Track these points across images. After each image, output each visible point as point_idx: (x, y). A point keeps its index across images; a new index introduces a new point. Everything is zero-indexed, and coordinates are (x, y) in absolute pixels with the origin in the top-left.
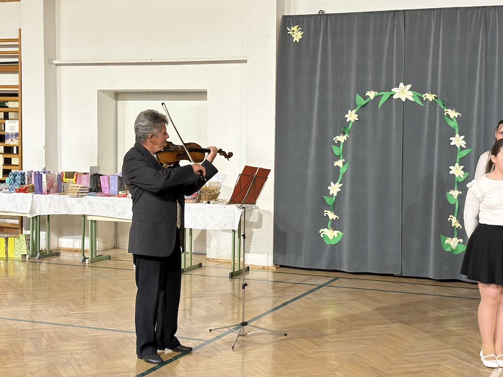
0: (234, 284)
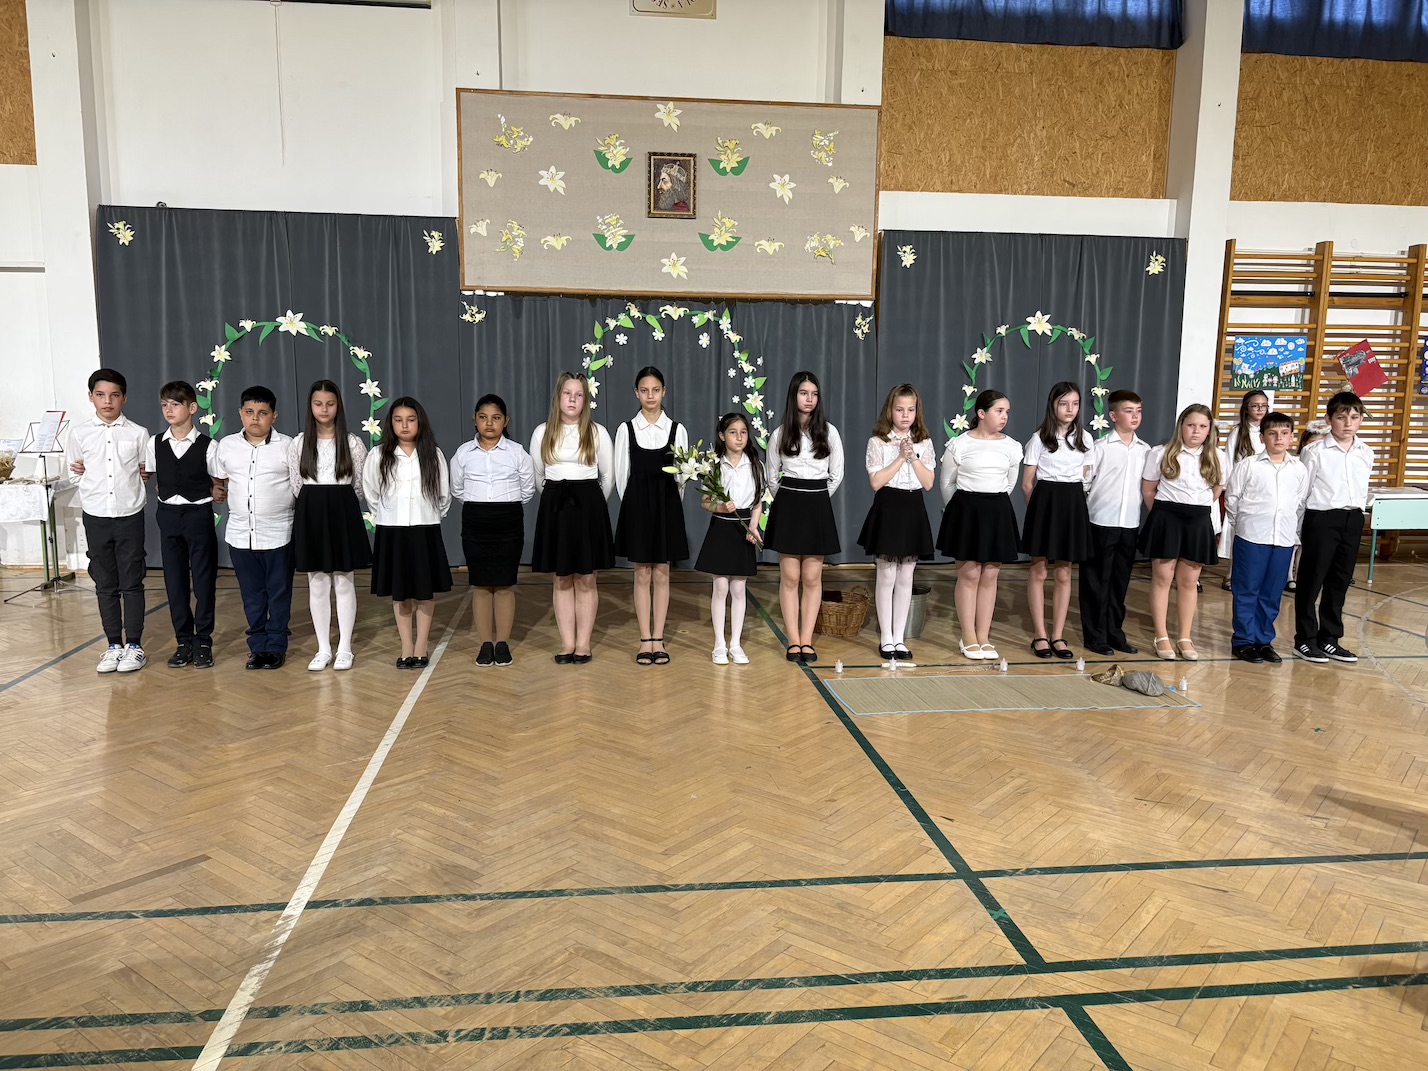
0: (50, 599)
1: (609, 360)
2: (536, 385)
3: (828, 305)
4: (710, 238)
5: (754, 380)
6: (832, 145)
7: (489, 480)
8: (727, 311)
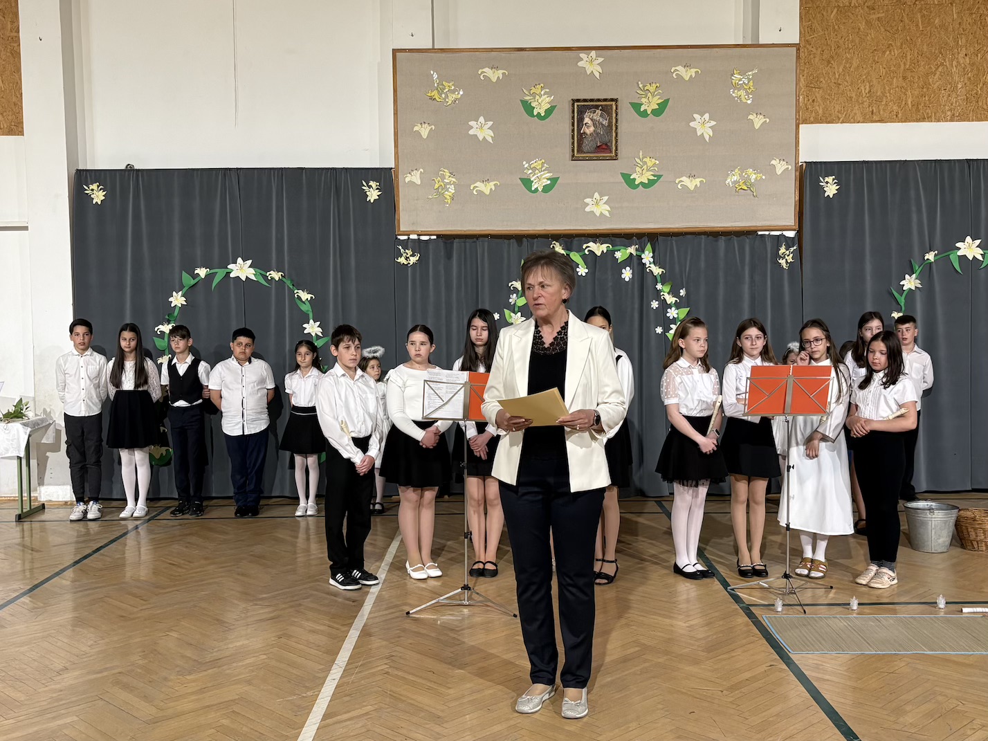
0: (23, 530)
3: (751, 236)
4: (631, 177)
5: (677, 311)
6: (751, 83)
8: (649, 245)
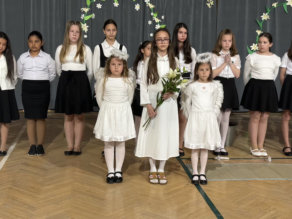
1: (93, 16)
2: (59, 27)
5: (160, 26)
7: (34, 70)
